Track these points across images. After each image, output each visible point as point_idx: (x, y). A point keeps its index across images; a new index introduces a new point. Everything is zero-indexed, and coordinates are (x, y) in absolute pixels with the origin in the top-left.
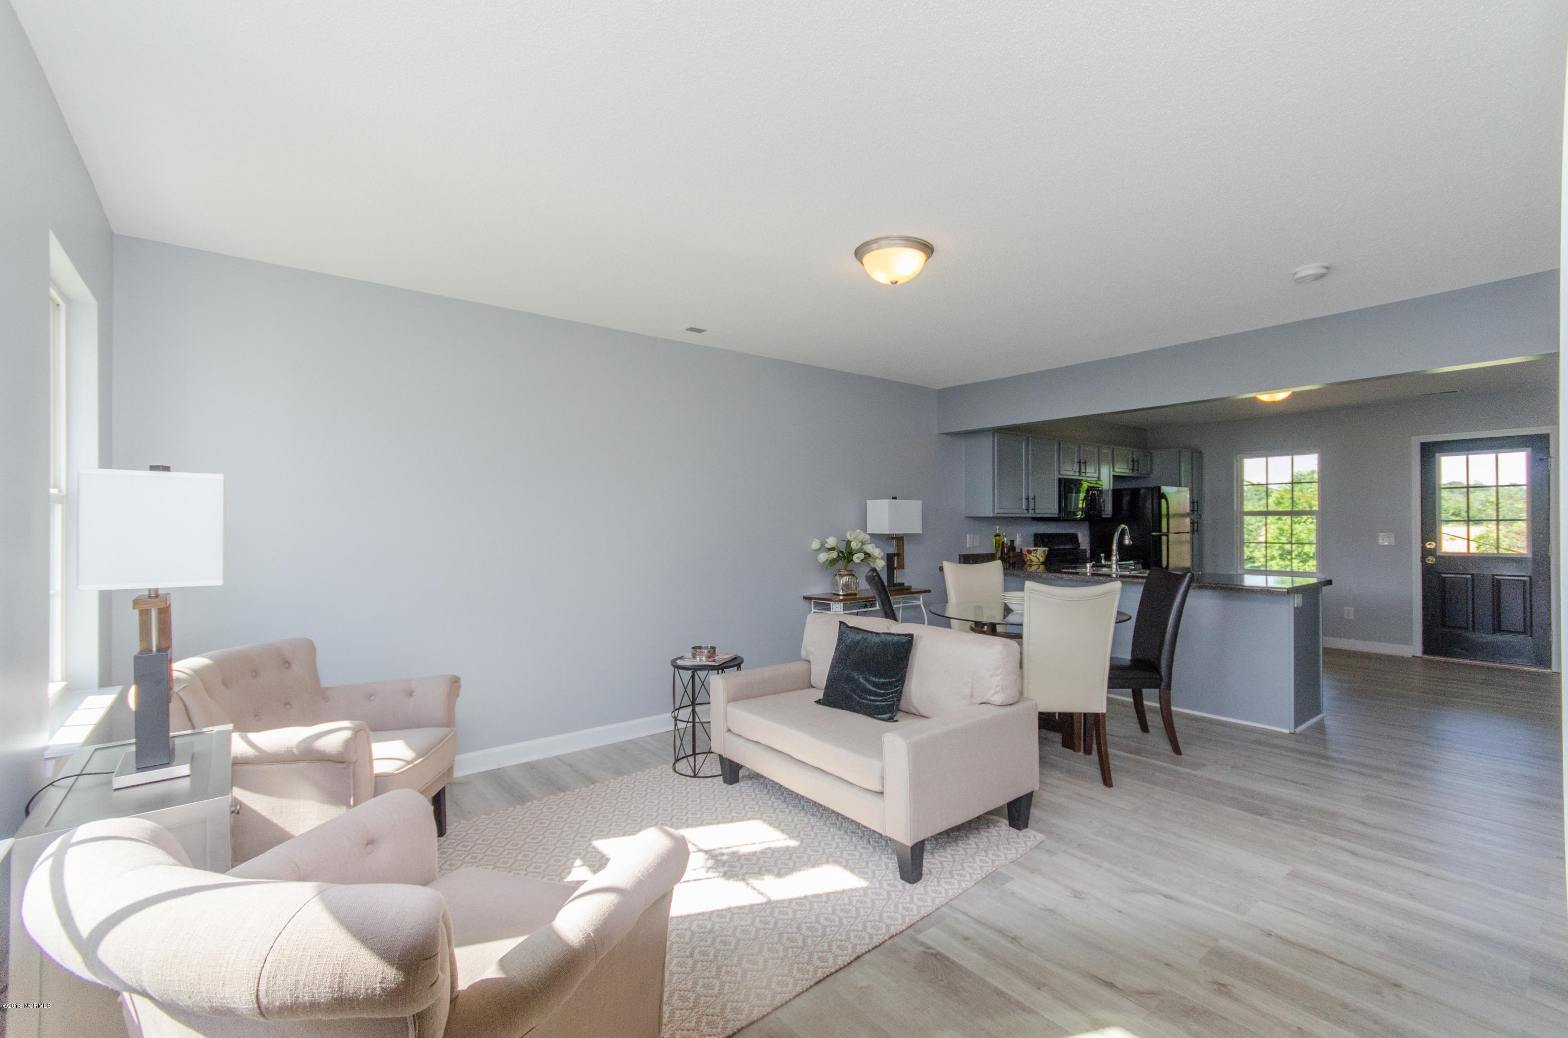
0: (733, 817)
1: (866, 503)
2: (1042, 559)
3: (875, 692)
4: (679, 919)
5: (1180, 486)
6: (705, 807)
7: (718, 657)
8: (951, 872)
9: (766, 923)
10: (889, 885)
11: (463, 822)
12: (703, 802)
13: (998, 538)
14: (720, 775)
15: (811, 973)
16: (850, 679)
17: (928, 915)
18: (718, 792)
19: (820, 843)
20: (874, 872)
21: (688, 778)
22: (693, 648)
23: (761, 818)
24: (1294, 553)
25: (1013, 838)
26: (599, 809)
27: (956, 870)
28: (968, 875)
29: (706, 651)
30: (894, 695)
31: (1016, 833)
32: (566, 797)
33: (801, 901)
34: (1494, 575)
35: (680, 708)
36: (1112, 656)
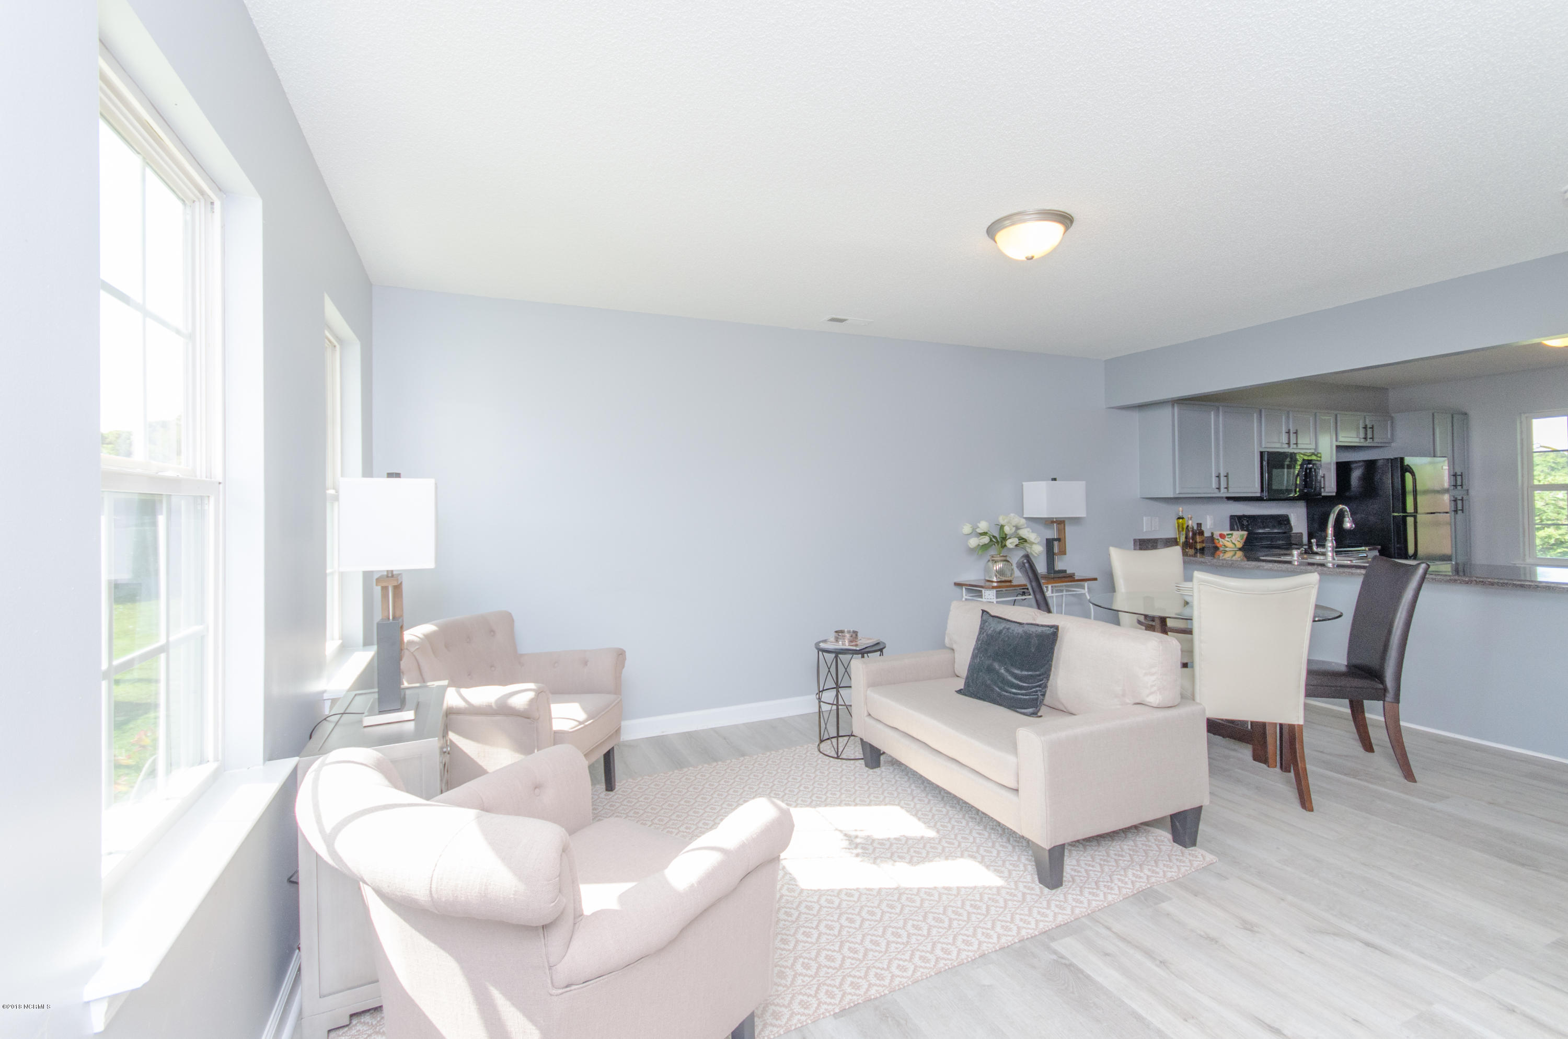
0: (871, 801)
1: (1022, 485)
2: (1240, 545)
3: (1018, 685)
4: (809, 892)
5: (1436, 456)
6: (845, 789)
7: (860, 641)
8: (1096, 883)
9: (892, 907)
10: (1025, 887)
11: (630, 780)
12: (843, 783)
13: (1181, 521)
14: (862, 759)
15: (933, 963)
16: (990, 670)
17: (1065, 924)
18: (859, 775)
19: (956, 835)
20: (1010, 872)
21: (832, 759)
22: (836, 632)
23: (899, 805)
25: (1176, 855)
26: (746, 781)
27: (1103, 882)
28: (1117, 888)
29: (848, 635)
30: (1038, 689)
31: (1181, 850)
32: (718, 767)
33: (931, 891)
35: (823, 690)
36: (1311, 658)
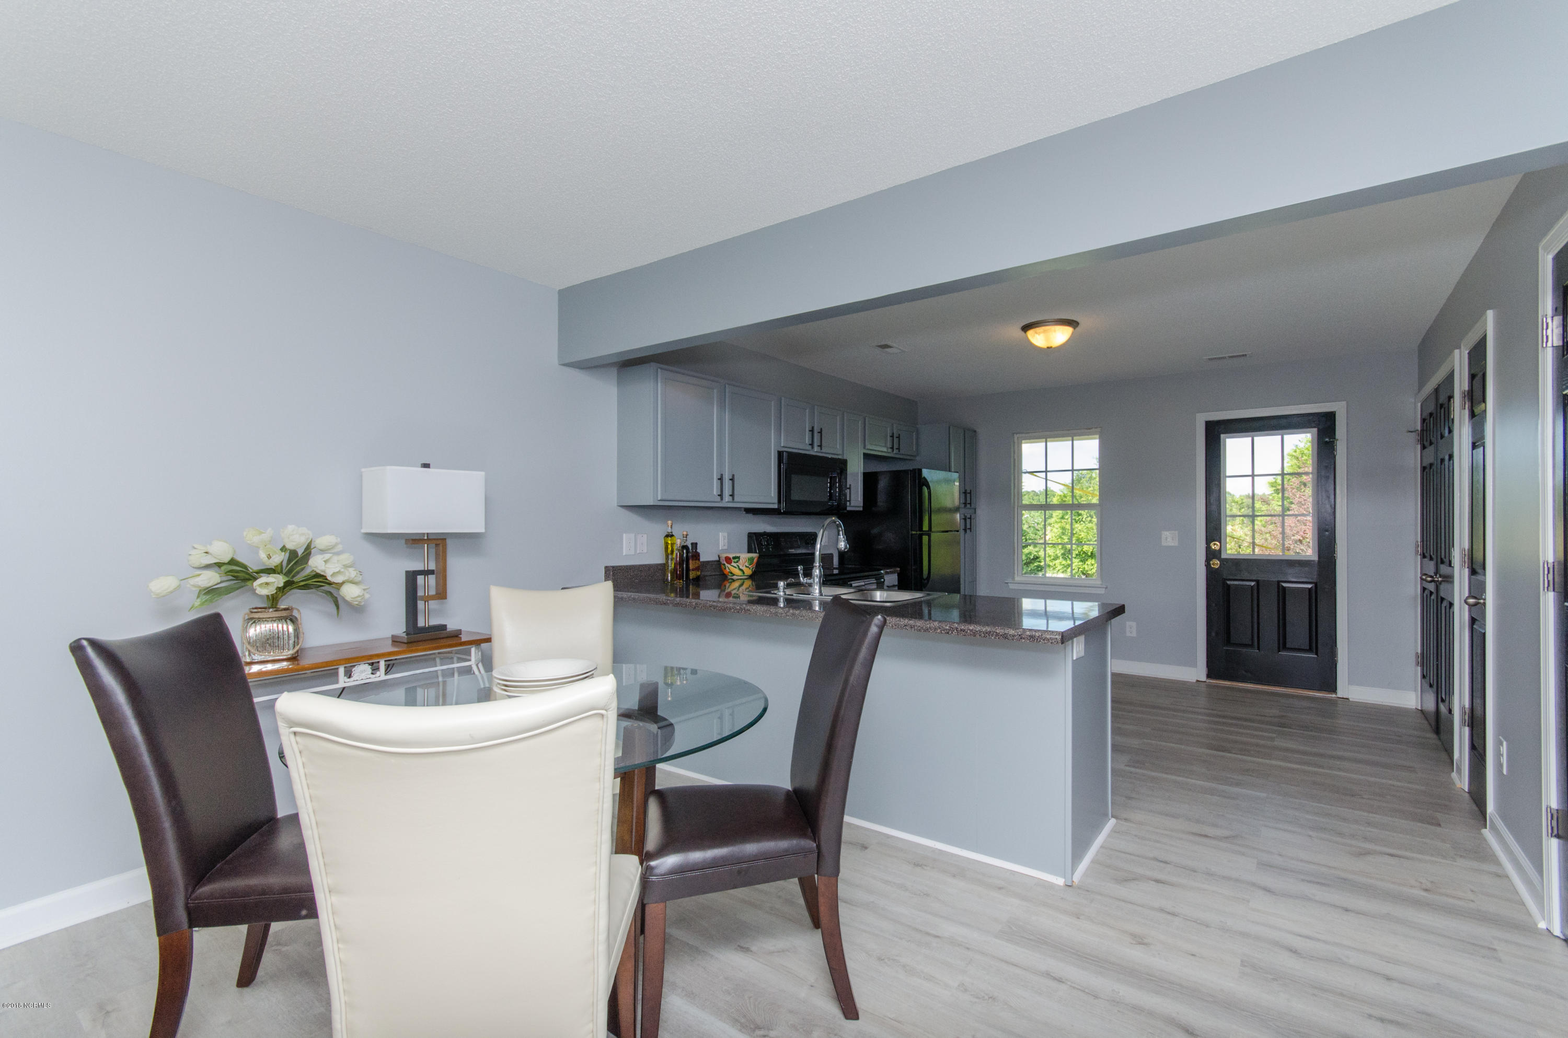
1: (362, 473)
2: (748, 572)
5: (950, 471)
13: (670, 540)
24: (1075, 553)
34: (1279, 582)
